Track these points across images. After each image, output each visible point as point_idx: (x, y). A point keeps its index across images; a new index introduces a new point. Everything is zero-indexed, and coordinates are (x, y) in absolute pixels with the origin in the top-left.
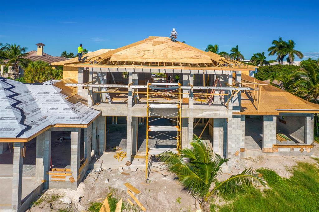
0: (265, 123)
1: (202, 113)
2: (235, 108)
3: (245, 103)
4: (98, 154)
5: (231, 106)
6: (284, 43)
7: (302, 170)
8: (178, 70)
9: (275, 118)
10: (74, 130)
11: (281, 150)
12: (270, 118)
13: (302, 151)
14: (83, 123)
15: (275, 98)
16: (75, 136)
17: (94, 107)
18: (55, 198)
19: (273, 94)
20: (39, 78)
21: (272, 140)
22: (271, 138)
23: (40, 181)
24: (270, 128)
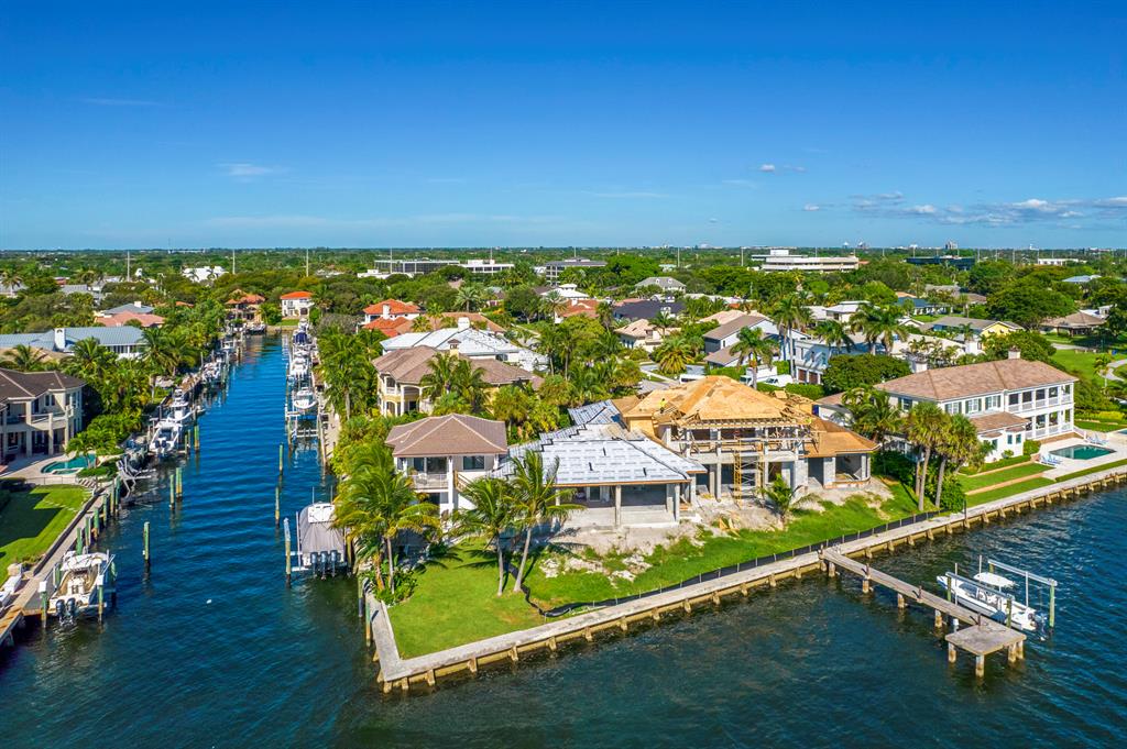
0: (825, 463)
1: (774, 458)
2: (800, 452)
3: (809, 447)
5: (797, 452)
7: (853, 499)
8: (750, 425)
9: (834, 459)
11: (840, 486)
12: (830, 459)
13: (858, 486)
15: (834, 439)
19: (834, 435)
21: (832, 478)
22: (831, 476)
24: (830, 469)
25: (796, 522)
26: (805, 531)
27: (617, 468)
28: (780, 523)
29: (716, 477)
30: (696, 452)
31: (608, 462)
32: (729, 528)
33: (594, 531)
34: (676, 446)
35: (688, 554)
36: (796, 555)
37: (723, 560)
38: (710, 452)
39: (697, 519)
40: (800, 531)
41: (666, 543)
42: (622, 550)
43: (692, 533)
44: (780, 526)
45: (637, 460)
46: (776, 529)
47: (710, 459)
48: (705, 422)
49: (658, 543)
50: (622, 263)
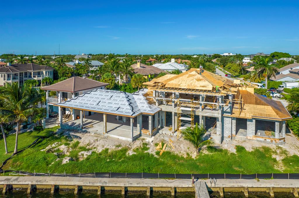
0: (248, 123)
1: (206, 114)
4: (162, 127)
8: (198, 93)
9: (254, 121)
10: (150, 115)
11: (258, 139)
12: (251, 120)
13: (272, 141)
14: (153, 113)
16: (150, 117)
17: (158, 107)
18: (144, 139)
20: (138, 85)
21: (252, 133)
22: (252, 131)
23: (139, 133)
31: (108, 102)
32: (162, 148)
35: (116, 158)
41: (112, 149)
42: (89, 147)
44: (194, 155)
45: (121, 103)
47: (169, 109)
49: (109, 147)
50: (275, 54)
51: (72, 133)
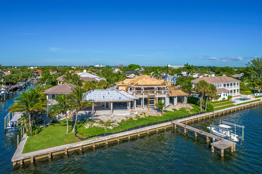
0: (174, 99)
2: (167, 95)
3: (169, 94)
5: (166, 95)
6: (189, 66)
7: (182, 108)
8: (152, 86)
9: (177, 97)
11: (178, 105)
12: (175, 97)
13: (183, 105)
15: (177, 92)
19: (177, 91)
21: (176, 103)
24: (176, 100)
25: (165, 114)
26: (168, 116)
27: (111, 98)
28: (161, 114)
29: (143, 102)
30: (137, 95)
31: (109, 96)
32: (145, 115)
33: (104, 116)
34: (131, 93)
35: (132, 122)
36: (164, 122)
37: (142, 123)
38: (141, 94)
39: (136, 113)
40: (166, 116)
41: (125, 119)
42: (112, 121)
43: (133, 116)
44: (161, 115)
45: (118, 95)
46: (159, 116)
47: (141, 96)
48: (139, 85)
49: (123, 119)
50: (132, 66)
51: (90, 118)
